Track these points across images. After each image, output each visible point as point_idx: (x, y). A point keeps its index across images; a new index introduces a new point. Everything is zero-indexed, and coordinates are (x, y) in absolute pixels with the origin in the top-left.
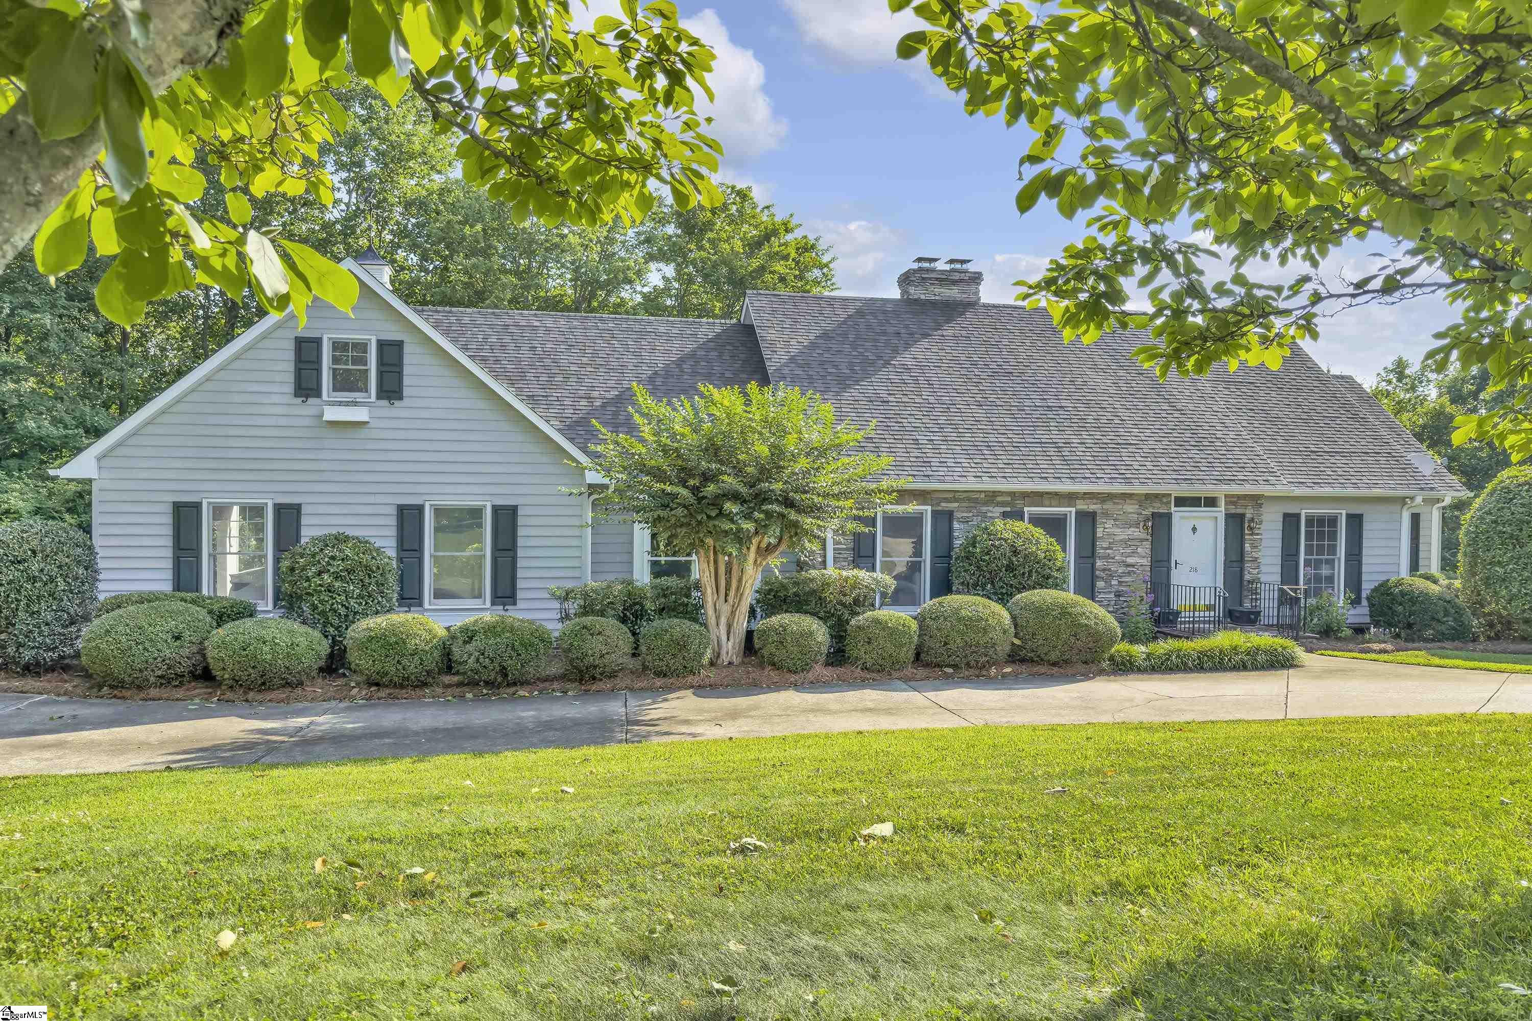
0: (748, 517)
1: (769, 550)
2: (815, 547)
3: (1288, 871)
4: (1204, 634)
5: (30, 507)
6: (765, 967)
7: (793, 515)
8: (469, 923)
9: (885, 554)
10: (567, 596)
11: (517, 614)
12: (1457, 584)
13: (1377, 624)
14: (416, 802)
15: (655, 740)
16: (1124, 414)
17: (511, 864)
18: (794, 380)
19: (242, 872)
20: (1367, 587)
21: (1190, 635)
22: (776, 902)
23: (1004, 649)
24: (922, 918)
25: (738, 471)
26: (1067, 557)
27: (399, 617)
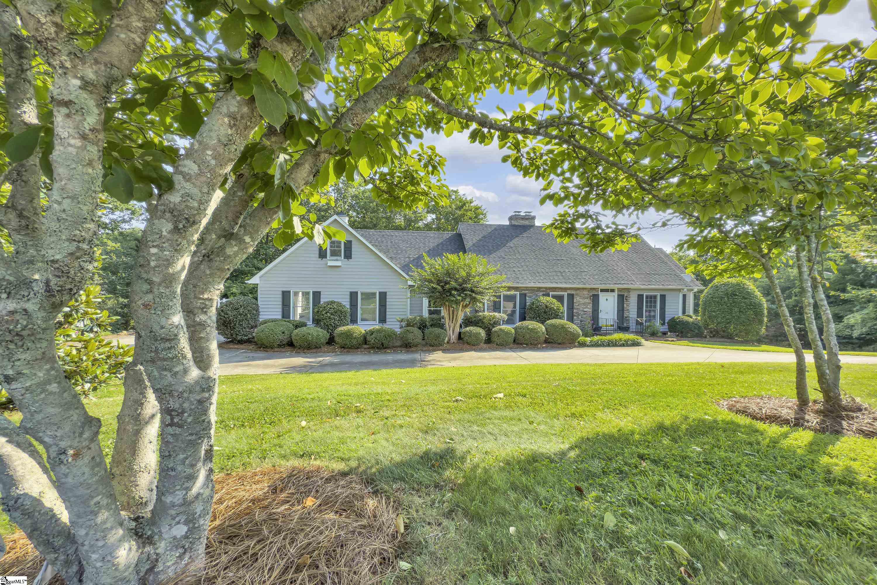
0: (459, 295)
1: (466, 306)
2: (480, 305)
3: (629, 411)
4: (610, 334)
5: (239, 291)
6: (463, 436)
7: (474, 295)
8: (374, 421)
9: (504, 307)
10: (402, 321)
11: (386, 326)
12: (699, 318)
13: (671, 332)
14: (356, 384)
15: (430, 367)
16: (583, 262)
17: (386, 403)
18: (474, 251)
19: (307, 404)
20: (667, 320)
21: (605, 334)
22: (466, 416)
23: (543, 339)
24: (511, 422)
25: (456, 280)
26: (564, 309)
27: (350, 327)
